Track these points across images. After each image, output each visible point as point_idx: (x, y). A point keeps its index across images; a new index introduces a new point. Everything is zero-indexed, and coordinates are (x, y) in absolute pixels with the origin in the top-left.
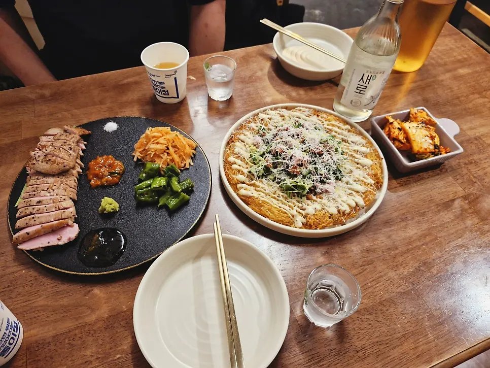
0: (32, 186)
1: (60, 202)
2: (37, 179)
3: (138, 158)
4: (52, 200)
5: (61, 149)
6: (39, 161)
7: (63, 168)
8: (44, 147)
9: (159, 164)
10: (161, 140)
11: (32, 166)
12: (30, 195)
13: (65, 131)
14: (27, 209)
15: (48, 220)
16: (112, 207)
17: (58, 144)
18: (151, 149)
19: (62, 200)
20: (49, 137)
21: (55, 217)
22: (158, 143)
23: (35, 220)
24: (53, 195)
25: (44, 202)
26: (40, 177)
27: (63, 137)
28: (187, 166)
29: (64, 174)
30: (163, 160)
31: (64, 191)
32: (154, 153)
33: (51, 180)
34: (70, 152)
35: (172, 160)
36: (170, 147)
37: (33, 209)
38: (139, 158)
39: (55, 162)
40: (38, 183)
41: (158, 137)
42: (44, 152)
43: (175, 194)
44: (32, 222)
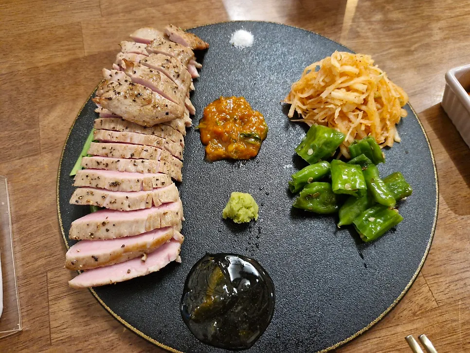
0: (104, 145)
1: (154, 188)
2: (114, 130)
3: (296, 112)
4: (139, 184)
5: (161, 74)
6: (119, 93)
7: (165, 117)
8: (130, 64)
9: (344, 133)
10: (357, 84)
11: (105, 102)
12: (98, 163)
13: (167, 37)
14: (92, 193)
15: (134, 230)
16: (250, 213)
17: (156, 61)
18: (333, 99)
19: (159, 186)
20: (138, 44)
21: (148, 224)
22: (348, 89)
23: (107, 230)
24: (142, 172)
25: (124, 186)
26: (119, 127)
27: (164, 49)
28: (390, 143)
29: (163, 127)
30: (353, 126)
31: (162, 162)
32: (339, 109)
33: (138, 137)
34: (176, 81)
35: (368, 130)
36: (371, 101)
37: (104, 197)
38: (299, 112)
39: (149, 102)
40: (114, 140)
41: (351, 76)
42: (130, 76)
43: (380, 208)
44: (102, 233)
